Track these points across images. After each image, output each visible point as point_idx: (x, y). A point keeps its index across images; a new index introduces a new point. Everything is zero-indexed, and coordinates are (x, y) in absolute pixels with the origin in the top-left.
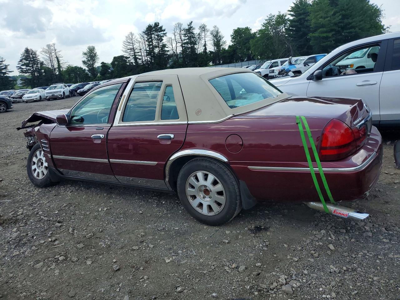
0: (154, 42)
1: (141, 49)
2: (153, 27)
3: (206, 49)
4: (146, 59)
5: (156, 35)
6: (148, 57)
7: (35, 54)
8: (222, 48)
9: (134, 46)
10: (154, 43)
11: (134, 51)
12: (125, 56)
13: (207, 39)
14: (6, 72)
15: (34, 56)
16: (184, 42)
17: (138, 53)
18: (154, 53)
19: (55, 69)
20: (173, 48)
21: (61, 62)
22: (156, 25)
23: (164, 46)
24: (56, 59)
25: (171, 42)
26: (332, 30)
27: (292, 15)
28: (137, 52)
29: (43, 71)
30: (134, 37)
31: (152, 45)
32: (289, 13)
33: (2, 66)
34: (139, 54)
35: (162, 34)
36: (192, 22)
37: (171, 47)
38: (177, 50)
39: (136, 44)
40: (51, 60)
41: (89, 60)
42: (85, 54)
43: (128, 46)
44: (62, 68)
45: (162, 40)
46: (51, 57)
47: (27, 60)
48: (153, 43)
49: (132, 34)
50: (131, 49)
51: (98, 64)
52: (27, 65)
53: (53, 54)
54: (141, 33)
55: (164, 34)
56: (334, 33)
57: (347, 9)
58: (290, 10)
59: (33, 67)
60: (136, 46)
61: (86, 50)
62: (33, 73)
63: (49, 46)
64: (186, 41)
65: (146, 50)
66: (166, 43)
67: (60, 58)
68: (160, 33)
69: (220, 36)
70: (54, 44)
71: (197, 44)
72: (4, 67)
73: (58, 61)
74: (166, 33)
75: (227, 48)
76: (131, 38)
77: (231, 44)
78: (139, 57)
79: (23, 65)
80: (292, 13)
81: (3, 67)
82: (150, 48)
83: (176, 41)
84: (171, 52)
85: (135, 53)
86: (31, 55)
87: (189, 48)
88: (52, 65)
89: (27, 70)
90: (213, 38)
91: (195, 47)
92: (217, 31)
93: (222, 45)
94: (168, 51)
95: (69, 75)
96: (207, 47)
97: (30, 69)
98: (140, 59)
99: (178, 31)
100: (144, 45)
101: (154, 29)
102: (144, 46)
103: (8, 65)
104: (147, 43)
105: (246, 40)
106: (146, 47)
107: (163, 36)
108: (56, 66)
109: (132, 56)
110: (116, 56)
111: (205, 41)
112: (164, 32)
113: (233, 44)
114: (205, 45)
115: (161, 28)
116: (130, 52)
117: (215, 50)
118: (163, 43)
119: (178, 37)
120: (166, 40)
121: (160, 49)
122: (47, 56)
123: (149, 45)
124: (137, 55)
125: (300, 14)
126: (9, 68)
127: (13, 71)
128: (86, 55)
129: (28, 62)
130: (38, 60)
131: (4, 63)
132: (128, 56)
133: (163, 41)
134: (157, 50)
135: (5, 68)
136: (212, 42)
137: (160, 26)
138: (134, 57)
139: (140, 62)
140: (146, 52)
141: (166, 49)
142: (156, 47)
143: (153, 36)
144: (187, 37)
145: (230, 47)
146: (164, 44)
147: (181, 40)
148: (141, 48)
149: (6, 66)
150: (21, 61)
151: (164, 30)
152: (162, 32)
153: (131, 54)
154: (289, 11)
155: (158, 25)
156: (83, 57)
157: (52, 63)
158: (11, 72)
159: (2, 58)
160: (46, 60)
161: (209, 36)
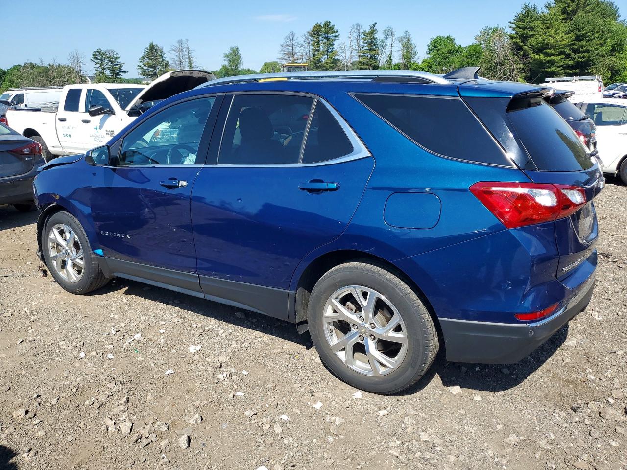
0: (321, 47)
1: (303, 56)
2: (322, 26)
3: (390, 61)
5: (325, 38)
7: (161, 52)
8: (414, 62)
10: (323, 47)
11: (294, 56)
13: (393, 48)
14: (119, 72)
15: (159, 53)
16: (362, 50)
17: (299, 59)
18: (320, 61)
20: (347, 57)
21: (192, 65)
22: (327, 24)
23: (334, 53)
24: (188, 60)
25: (343, 48)
26: (561, 53)
27: (513, 29)
28: (297, 58)
30: (295, 38)
31: (319, 50)
32: (511, 25)
33: (116, 65)
34: (300, 61)
35: (333, 36)
36: (375, 24)
37: (344, 55)
38: (351, 60)
39: (297, 47)
40: (180, 61)
42: (226, 56)
43: (286, 50)
45: (333, 44)
46: (181, 57)
47: (149, 59)
49: (293, 35)
50: (289, 54)
52: (150, 66)
53: (185, 53)
54: (306, 34)
55: (335, 36)
56: (563, 56)
57: (583, 28)
58: (513, 21)
59: (157, 69)
60: (298, 50)
61: (227, 51)
63: (180, 42)
64: (364, 49)
65: (309, 57)
66: (338, 50)
67: (193, 59)
68: (330, 35)
69: (411, 46)
70: (188, 40)
71: (379, 54)
72: (118, 66)
73: (190, 63)
74: (338, 35)
75: (420, 63)
76: (291, 38)
77: (427, 56)
79: (144, 64)
80: (514, 26)
82: (314, 55)
83: (352, 48)
86: (156, 51)
89: (149, 72)
90: (402, 48)
91: (376, 58)
92: (408, 38)
93: (413, 58)
94: (339, 60)
96: (392, 58)
99: (356, 35)
100: (308, 50)
101: (323, 29)
102: (308, 52)
103: (123, 63)
104: (312, 48)
105: (448, 53)
106: (311, 53)
107: (334, 40)
110: (268, 61)
111: (391, 51)
112: (337, 34)
113: (429, 56)
114: (390, 57)
115: (333, 28)
116: (288, 58)
118: (333, 48)
119: (354, 42)
120: (338, 45)
121: (328, 57)
122: (176, 55)
123: (315, 50)
125: (524, 29)
126: (123, 68)
127: (128, 72)
128: (228, 57)
129: (150, 61)
130: (163, 59)
131: (118, 60)
133: (334, 47)
134: (324, 58)
135: (120, 68)
136: (401, 52)
137: (331, 25)
140: (309, 59)
141: (337, 57)
142: (323, 54)
143: (321, 38)
144: (367, 43)
145: (424, 61)
146: (335, 50)
147: (359, 47)
148: (304, 54)
149: (121, 64)
150: (143, 58)
151: (337, 32)
152: (334, 35)
153: (289, 61)
154: (511, 22)
155: (330, 24)
156: (224, 60)
157: (182, 66)
158: (125, 72)
159: (117, 54)
160: (174, 61)
161: (398, 45)
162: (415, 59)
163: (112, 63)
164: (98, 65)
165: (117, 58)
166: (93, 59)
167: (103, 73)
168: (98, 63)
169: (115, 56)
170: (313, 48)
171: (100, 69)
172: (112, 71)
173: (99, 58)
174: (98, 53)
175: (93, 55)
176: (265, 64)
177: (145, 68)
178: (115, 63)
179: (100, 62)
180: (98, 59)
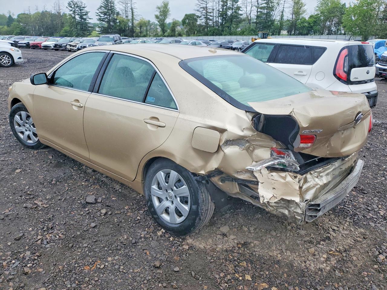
1: (213, 10)
3: (282, 16)
4: (217, 20)
6: (219, 18)
7: (113, 3)
8: (302, 17)
9: (207, 5)
10: (229, 5)
11: (207, 10)
12: (197, 14)
13: (286, 5)
14: (86, 18)
15: (112, 5)
16: (260, 6)
17: (210, 13)
18: (226, 15)
19: (128, 20)
20: (247, 12)
21: (134, 14)
23: (238, 8)
24: (131, 10)
25: (245, 4)
28: (209, 11)
29: (118, 21)
31: (226, 5)
34: (212, 14)
37: (245, 10)
38: (251, 14)
39: (210, 2)
40: (126, 11)
41: (161, 15)
43: (201, 5)
44: (135, 20)
46: (127, 8)
48: (227, 4)
50: (203, 8)
51: (169, 21)
52: (105, 14)
53: (129, 5)
59: (110, 16)
60: (210, 5)
61: (160, 4)
62: (108, 22)
64: (263, 5)
65: (219, 10)
66: (241, 5)
67: (135, 10)
69: (302, 3)
71: (274, 11)
73: (132, 13)
78: (211, 18)
79: (101, 13)
81: (84, 13)
82: (223, 9)
83: (252, 4)
84: (244, 16)
85: (207, 12)
86: (110, 3)
87: (264, 14)
88: (127, 15)
89: (104, 18)
90: (293, 5)
91: (271, 13)
93: (302, 13)
94: (241, 15)
95: (141, 27)
96: (284, 13)
97: (107, 18)
98: (210, 20)
100: (218, 5)
103: (89, 12)
106: (220, 8)
108: (130, 17)
109: (204, 15)
110: (188, 13)
111: (284, 8)
114: (282, 12)
116: (203, 11)
117: (292, 18)
120: (241, 2)
121: (233, 11)
122: (123, 6)
123: (223, 6)
124: (209, 15)
126: (89, 14)
128: (160, 9)
129: (106, 10)
130: (115, 10)
131: (85, 9)
132: (200, 16)
133: (238, 3)
134: (229, 13)
135: (86, 15)
136: (291, 9)
138: (206, 16)
139: (211, 23)
140: (219, 13)
141: (240, 12)
142: (229, 8)
145: (311, 16)
146: (238, 6)
147: (258, 4)
148: (214, 8)
149: (87, 12)
150: (100, 8)
153: (203, 13)
156: (157, 11)
157: (127, 14)
158: (91, 19)
159: (85, 4)
160: (121, 10)
161: (289, 2)
162: (303, 15)
163: (81, 10)
164: (72, 12)
165: (84, 7)
166: (68, 7)
167: (74, 18)
168: (71, 10)
169: (83, 6)
170: (222, 3)
171: (73, 15)
172: (81, 17)
173: (73, 6)
174: (71, 3)
175: (69, 4)
176: (186, 15)
177: (102, 15)
178: (83, 11)
179: (73, 10)
180: (72, 8)
